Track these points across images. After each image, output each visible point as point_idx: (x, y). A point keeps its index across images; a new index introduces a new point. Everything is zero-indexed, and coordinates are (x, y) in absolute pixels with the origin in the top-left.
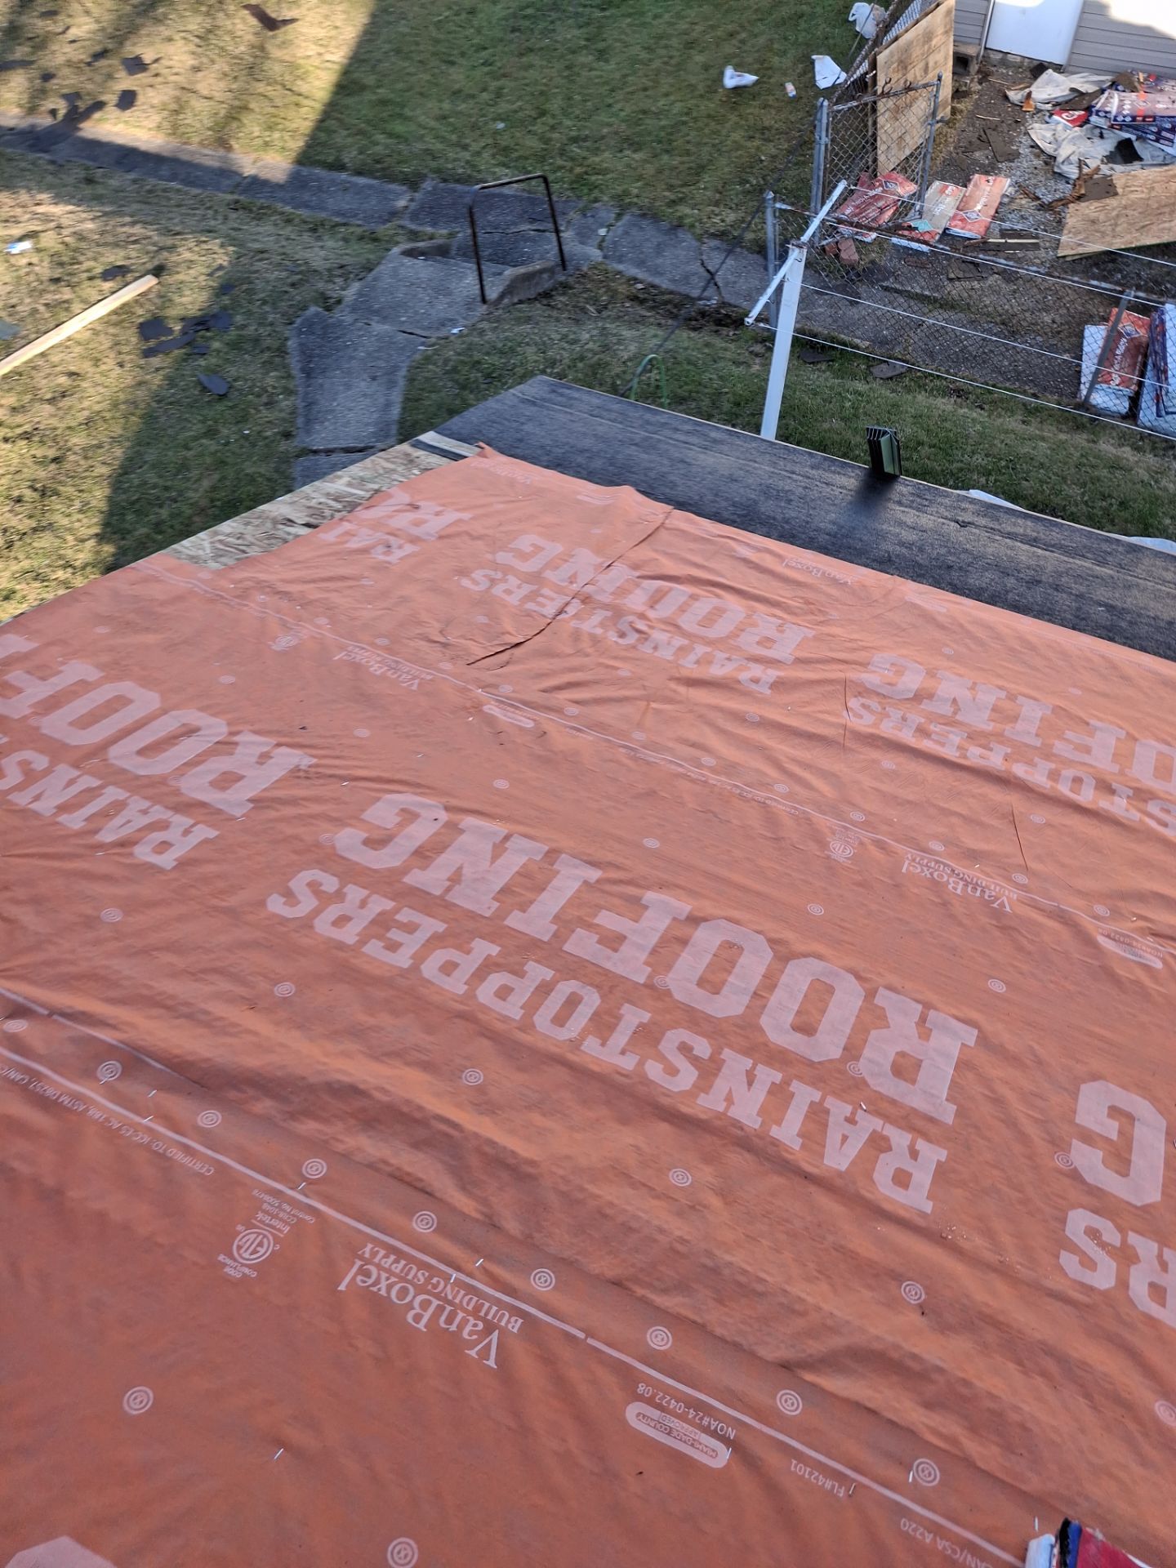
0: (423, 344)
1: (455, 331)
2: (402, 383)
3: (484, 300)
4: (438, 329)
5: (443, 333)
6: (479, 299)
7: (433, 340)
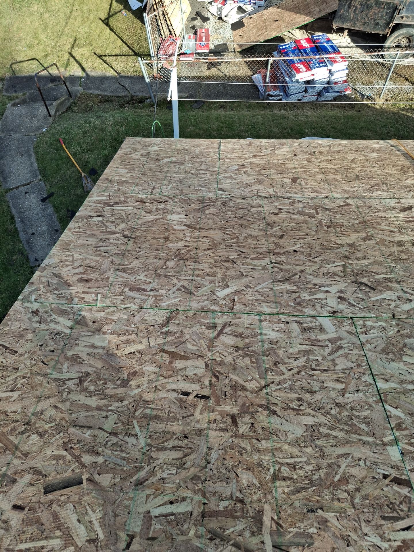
0: (35, 138)
1: (44, 130)
2: (33, 154)
3: (50, 116)
4: (37, 131)
5: (40, 132)
6: (48, 116)
7: (38, 136)
